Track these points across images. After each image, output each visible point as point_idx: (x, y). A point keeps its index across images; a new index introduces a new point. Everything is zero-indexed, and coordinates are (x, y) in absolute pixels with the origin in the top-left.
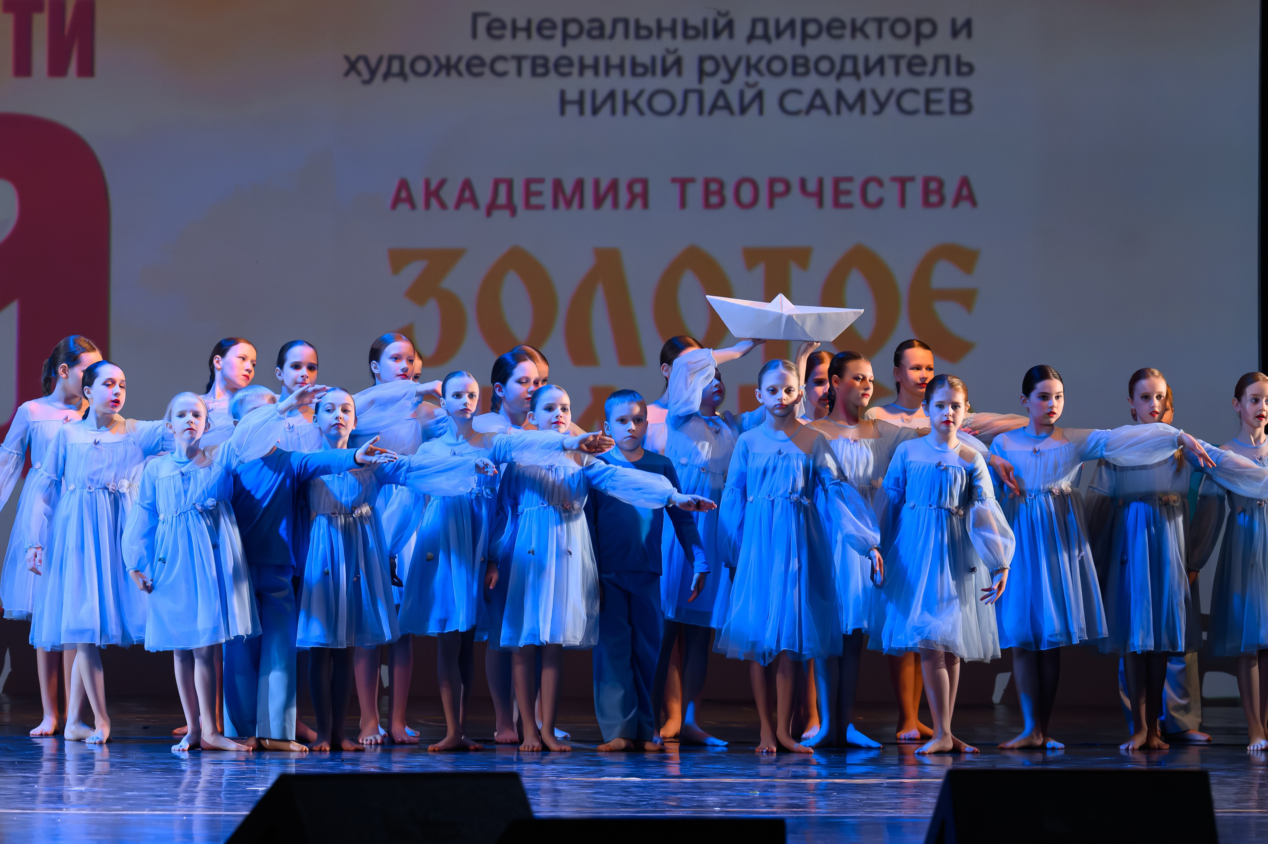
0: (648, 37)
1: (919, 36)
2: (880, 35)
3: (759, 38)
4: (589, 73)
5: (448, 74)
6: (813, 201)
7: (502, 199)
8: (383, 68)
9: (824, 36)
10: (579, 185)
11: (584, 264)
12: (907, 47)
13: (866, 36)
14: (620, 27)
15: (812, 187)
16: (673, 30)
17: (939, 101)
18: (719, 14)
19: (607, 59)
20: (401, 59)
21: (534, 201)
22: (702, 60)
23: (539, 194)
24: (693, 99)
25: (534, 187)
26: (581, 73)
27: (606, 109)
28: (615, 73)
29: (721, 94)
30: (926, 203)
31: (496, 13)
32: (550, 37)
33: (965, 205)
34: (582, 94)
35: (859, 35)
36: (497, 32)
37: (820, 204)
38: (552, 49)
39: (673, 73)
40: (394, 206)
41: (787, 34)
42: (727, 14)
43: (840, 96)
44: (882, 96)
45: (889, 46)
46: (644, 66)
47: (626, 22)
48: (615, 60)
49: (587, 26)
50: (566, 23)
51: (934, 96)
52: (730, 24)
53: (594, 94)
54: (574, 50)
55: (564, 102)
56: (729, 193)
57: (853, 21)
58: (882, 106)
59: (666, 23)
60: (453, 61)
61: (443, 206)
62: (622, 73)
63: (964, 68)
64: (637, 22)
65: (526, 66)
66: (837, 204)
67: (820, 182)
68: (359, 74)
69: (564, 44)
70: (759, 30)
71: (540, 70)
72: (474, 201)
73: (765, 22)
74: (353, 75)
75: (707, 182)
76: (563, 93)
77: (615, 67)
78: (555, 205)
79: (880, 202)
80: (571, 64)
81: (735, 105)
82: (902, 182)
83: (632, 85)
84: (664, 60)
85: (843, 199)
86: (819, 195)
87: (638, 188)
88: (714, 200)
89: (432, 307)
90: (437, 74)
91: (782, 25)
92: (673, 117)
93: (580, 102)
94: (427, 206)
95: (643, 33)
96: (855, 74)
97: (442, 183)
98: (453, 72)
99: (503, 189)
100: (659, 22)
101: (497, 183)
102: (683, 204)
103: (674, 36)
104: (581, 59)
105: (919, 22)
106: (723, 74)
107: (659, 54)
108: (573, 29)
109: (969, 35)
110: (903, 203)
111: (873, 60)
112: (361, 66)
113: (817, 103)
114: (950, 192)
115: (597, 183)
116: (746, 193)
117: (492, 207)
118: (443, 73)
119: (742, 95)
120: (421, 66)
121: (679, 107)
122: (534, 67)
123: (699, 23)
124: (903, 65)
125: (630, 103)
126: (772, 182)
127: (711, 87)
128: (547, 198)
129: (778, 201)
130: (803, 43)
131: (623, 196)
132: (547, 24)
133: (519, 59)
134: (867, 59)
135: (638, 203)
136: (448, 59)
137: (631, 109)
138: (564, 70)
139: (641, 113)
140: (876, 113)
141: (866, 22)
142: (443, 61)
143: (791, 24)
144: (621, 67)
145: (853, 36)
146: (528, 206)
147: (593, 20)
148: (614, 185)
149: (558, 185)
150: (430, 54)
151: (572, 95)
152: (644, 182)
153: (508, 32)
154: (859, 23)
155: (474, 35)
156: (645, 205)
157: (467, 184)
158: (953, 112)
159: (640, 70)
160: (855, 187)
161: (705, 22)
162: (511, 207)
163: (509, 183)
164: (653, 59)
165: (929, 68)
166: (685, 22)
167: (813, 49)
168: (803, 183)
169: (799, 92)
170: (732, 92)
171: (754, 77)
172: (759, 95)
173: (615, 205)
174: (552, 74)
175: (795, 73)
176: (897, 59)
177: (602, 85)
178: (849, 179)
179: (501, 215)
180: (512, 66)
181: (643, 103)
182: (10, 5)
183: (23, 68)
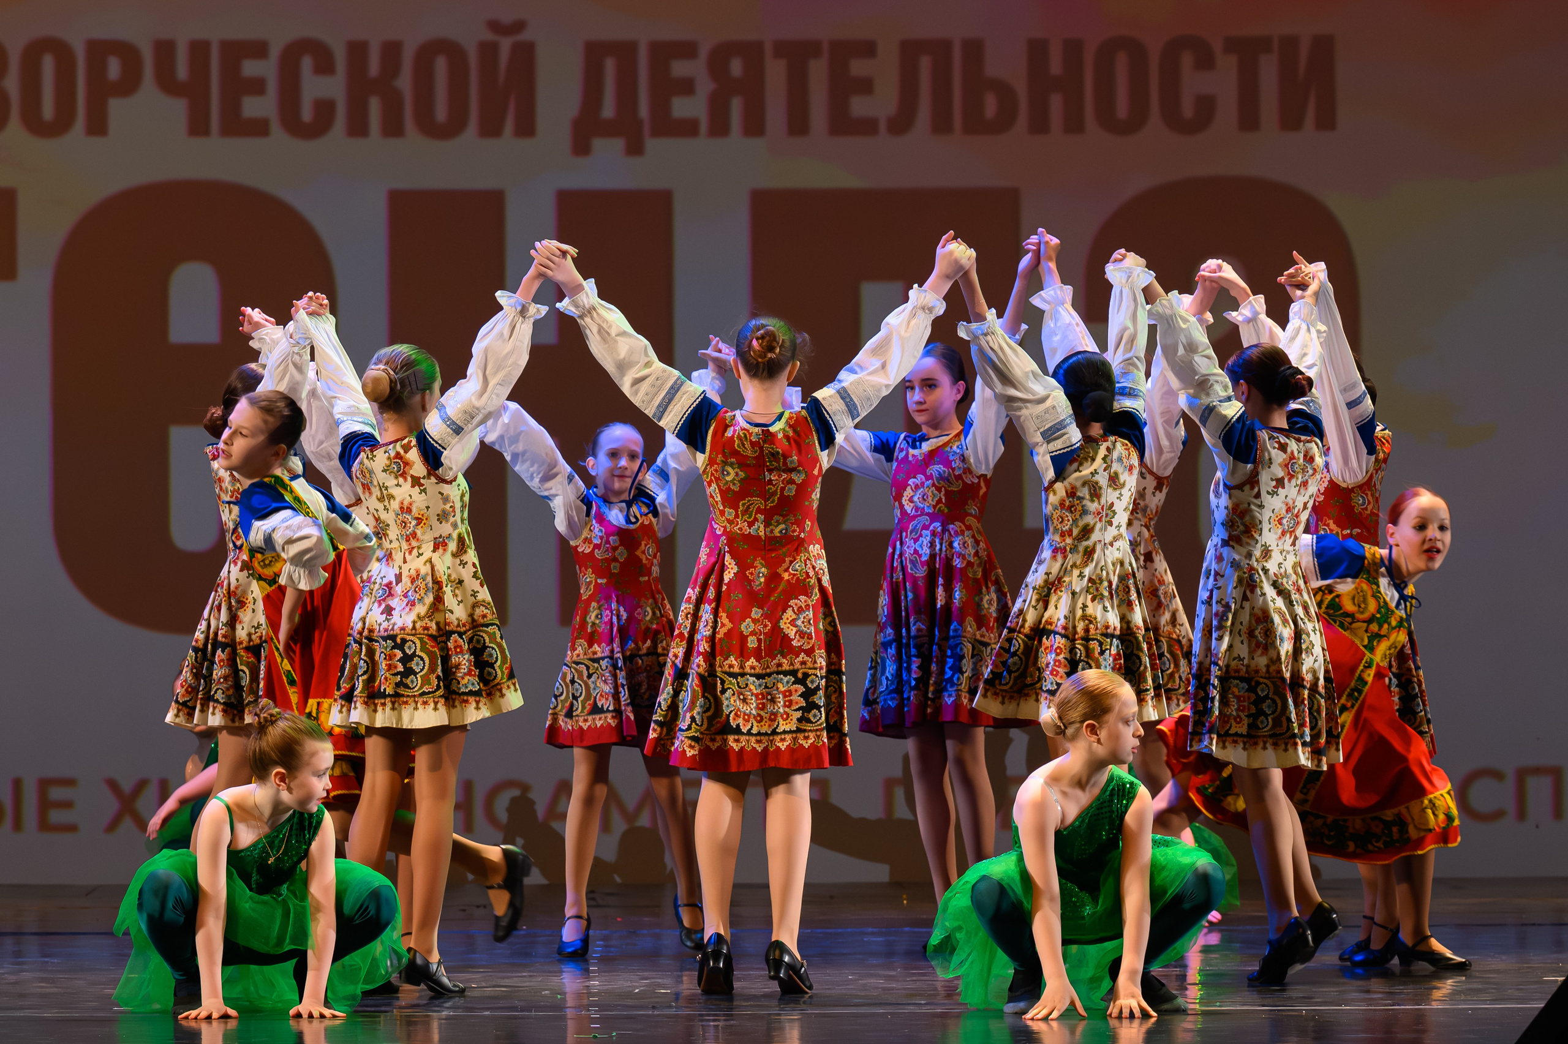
182: (1233, 45)
183: (1249, 120)
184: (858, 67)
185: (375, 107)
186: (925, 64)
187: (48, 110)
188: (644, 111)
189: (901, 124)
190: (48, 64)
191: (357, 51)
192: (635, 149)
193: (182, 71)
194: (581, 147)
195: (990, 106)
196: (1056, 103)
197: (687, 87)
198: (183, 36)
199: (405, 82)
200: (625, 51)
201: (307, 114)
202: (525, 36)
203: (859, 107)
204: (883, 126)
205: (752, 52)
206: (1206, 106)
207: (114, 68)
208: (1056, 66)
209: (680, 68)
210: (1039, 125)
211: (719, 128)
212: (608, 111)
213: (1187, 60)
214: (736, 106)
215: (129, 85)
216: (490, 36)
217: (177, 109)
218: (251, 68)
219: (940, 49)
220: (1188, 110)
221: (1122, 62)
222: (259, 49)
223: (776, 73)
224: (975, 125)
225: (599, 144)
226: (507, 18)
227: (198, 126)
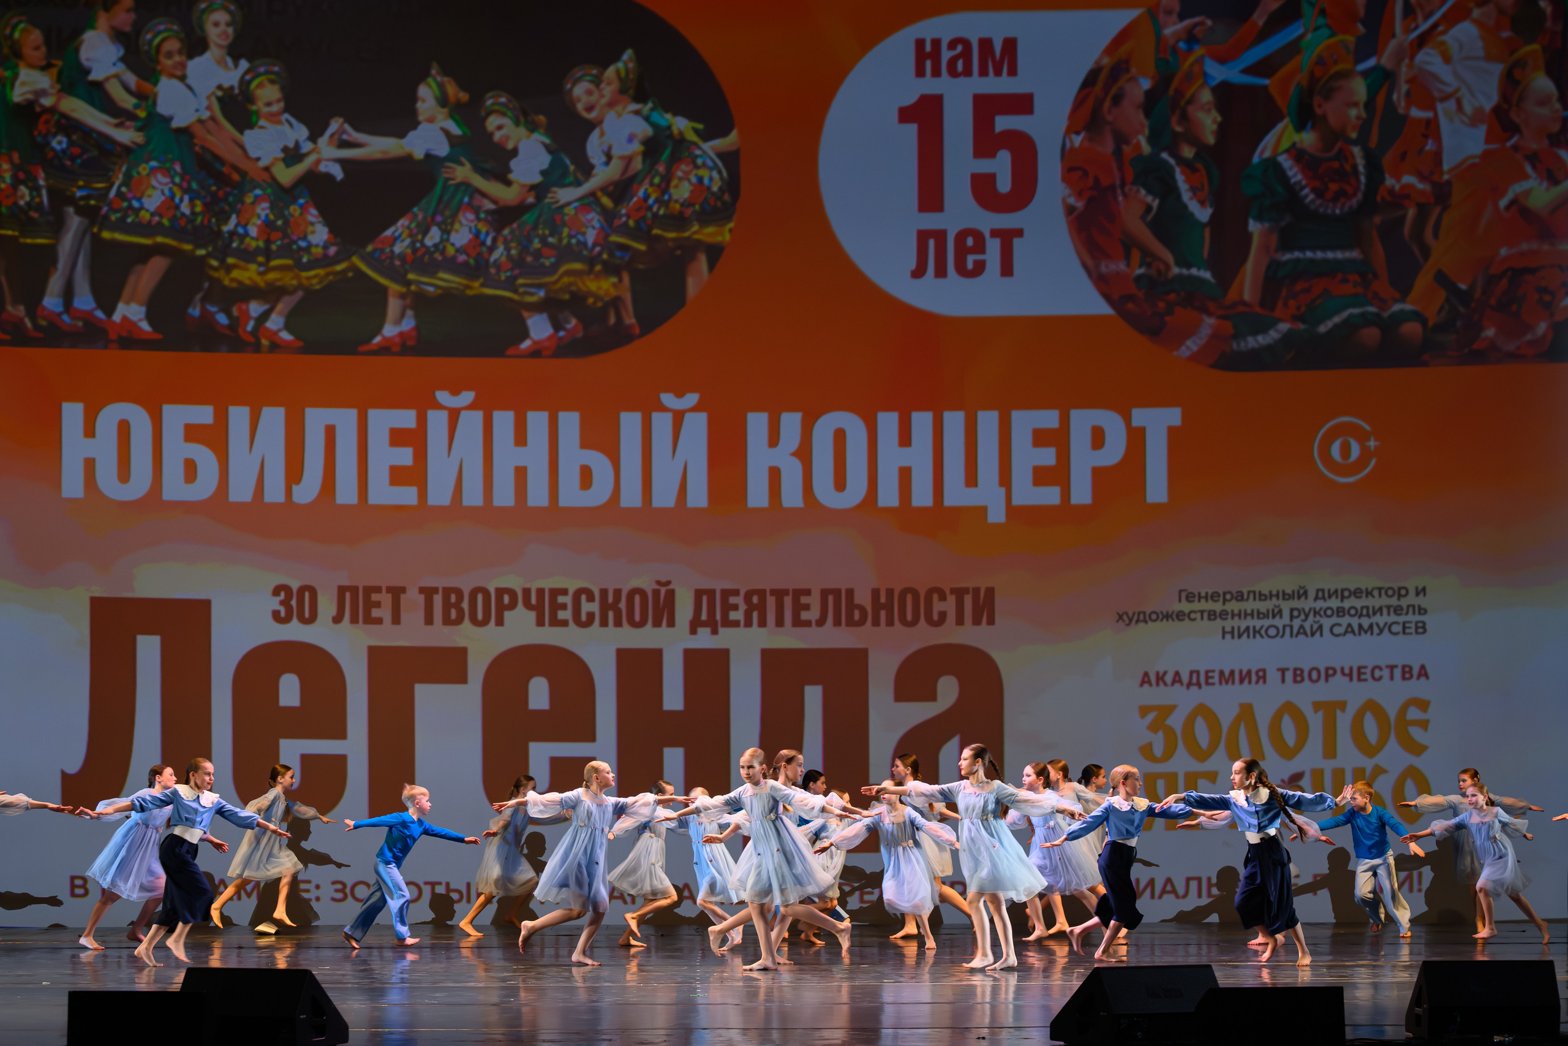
0: (1265, 599)
1: (1400, 596)
2: (1380, 595)
3: (1320, 599)
4: (1236, 618)
5: (1167, 620)
6: (1347, 679)
7: (1194, 680)
8: (1135, 618)
9: (1353, 597)
10: (1232, 673)
11: (1235, 711)
12: (1394, 601)
13: (1373, 597)
14: (1252, 596)
15: (1347, 671)
16: (1277, 596)
17: (1410, 628)
18: (1301, 587)
19: (1245, 611)
20: (1144, 613)
21: (1210, 681)
22: (1292, 610)
23: (1212, 677)
24: (1288, 630)
25: (1210, 674)
26: (1233, 618)
27: (1245, 635)
28: (1249, 618)
29: (1302, 627)
30: (1404, 678)
31: (1190, 590)
32: (1217, 601)
33: (1423, 679)
34: (1233, 628)
35: (1370, 597)
36: (1191, 599)
37: (1351, 680)
38: (1218, 607)
39: (1278, 617)
40: (1142, 685)
41: (1334, 598)
42: (1303, 588)
43: (1360, 626)
44: (1381, 625)
45: (1385, 601)
46: (1263, 614)
47: (1254, 592)
48: (1249, 611)
49: (1235, 595)
50: (1225, 594)
51: (1407, 625)
52: (1306, 593)
53: (1239, 628)
54: (1229, 607)
55: (1224, 633)
56: (1306, 675)
57: (1367, 589)
58: (1381, 631)
59: (1274, 593)
60: (1170, 613)
61: (1165, 684)
62: (1253, 618)
63: (1422, 611)
64: (1260, 592)
65: (1206, 615)
66: (1359, 680)
67: (1351, 669)
68: (1124, 621)
69: (1224, 604)
70: (1320, 594)
71: (1212, 617)
72: (1180, 682)
73: (1323, 591)
74: (1121, 621)
75: (1295, 670)
76: (1223, 628)
77: (1249, 615)
78: (1220, 683)
79: (1380, 678)
80: (1227, 614)
81: (1309, 632)
82: (1392, 668)
83: (1258, 623)
84: (1273, 611)
85: (1363, 677)
86: (1350, 675)
87: (1261, 674)
88: (1299, 679)
89: (1160, 734)
90: (1162, 620)
91: (1332, 592)
92: (1278, 638)
93: (1232, 632)
94: (1158, 684)
95: (1263, 598)
96: (1368, 615)
97: (1165, 673)
98: (1170, 620)
99: (1194, 676)
100: (1270, 592)
101: (1191, 673)
102: (1283, 681)
103: (1278, 598)
104: (1233, 611)
105: (1400, 589)
106: (1303, 617)
107: (1271, 607)
108: (1228, 597)
109: (1425, 595)
110: (1392, 678)
111: (1377, 608)
112: (1125, 617)
113: (1349, 630)
114: (1415, 672)
115: (1241, 672)
116: (1314, 675)
117: (1189, 685)
118: (1165, 620)
119: (1312, 627)
120: (1154, 617)
121: (1281, 633)
122: (1209, 615)
123: (1290, 592)
124: (1392, 610)
125: (1256, 632)
126: (1327, 669)
127: (1297, 623)
128: (1216, 680)
129: (1331, 679)
130: (1342, 601)
131: (1254, 678)
132: (1216, 595)
133: (1202, 612)
134: (1373, 608)
135: (1261, 681)
136: (1167, 613)
137: (1258, 636)
138: (1224, 617)
139: (1262, 637)
140: (1379, 634)
141: (1373, 589)
142: (1165, 613)
143: (1336, 591)
144: (1252, 615)
145: (1367, 596)
146: (1207, 683)
147: (1237, 592)
148: (1249, 672)
149: (1222, 673)
150: (1158, 610)
151: (1228, 629)
152: (1264, 671)
153: (1196, 599)
154: (1370, 590)
155: (1180, 601)
156: (1265, 682)
157: (1177, 674)
158: (1417, 633)
159: (1261, 616)
160: (1368, 671)
161: (1293, 592)
162: (1199, 685)
163: (1198, 672)
164: (1268, 611)
165: (1404, 612)
166: (1283, 592)
167: (1347, 604)
168: (1342, 669)
169: (1339, 625)
170: (1307, 626)
171: (1318, 618)
172: (1321, 627)
173: (1250, 682)
174: (1218, 620)
175: (1338, 616)
176: (1389, 607)
177: (1243, 625)
178: (1365, 667)
179: (1194, 689)
180: (1198, 615)
181: (1263, 632)
182: (953, 591)
183: (960, 621)
184: (804, 600)
185: (611, 614)
186: (831, 598)
187: (480, 616)
188: (718, 617)
189: (821, 622)
190: (480, 597)
191: (604, 593)
192: (715, 632)
193: (534, 601)
194: (693, 631)
195: (857, 615)
196: (883, 614)
197: (735, 607)
198: (534, 586)
199: (623, 605)
200: (711, 593)
201: (584, 618)
202: (671, 587)
203: (805, 615)
204: (814, 623)
205: (762, 593)
206: (943, 616)
207: (506, 599)
208: (883, 600)
209: (733, 600)
210: (876, 623)
211: (748, 624)
212: (704, 617)
213: (935, 597)
214: (755, 615)
215: (512, 606)
216: (657, 587)
217: (532, 615)
218: (561, 599)
219: (837, 593)
220: (935, 617)
221: (909, 598)
222: (564, 592)
223: (771, 601)
224: (851, 623)
225: (700, 630)
226: (664, 580)
227: (540, 623)
